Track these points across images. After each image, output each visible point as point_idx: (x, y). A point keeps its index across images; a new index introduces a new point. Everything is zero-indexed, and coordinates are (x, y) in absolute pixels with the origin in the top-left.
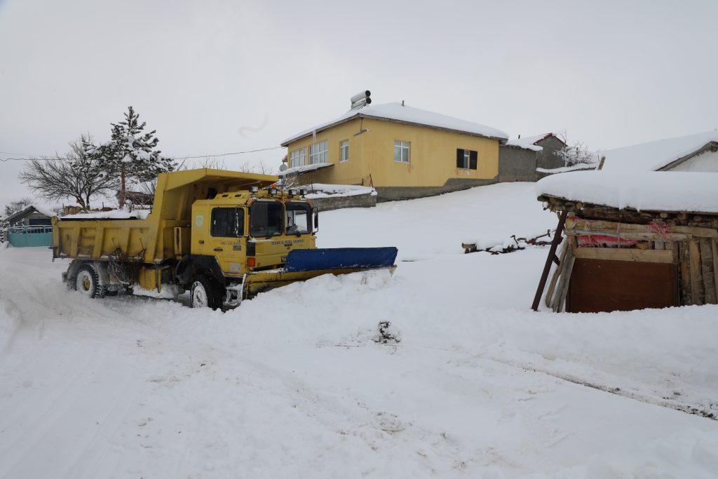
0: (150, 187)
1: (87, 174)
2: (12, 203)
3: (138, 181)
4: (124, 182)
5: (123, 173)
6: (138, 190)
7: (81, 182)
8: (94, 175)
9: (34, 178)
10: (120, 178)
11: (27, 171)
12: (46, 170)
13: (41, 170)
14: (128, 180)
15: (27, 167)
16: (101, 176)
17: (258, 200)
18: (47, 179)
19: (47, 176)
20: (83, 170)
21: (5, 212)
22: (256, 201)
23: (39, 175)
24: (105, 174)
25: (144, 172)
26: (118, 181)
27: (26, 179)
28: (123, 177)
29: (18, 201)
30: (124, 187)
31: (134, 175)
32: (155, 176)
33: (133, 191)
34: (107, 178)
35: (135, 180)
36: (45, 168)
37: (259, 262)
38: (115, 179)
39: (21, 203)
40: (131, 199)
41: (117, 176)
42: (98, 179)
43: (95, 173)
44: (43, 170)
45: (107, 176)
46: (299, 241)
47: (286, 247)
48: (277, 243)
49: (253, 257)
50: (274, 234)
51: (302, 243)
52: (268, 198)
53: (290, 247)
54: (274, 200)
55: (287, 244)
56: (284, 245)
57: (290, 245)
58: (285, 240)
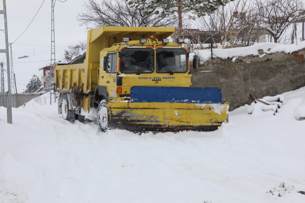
0: (208, 22)
1: (142, 12)
2: (69, 47)
3: (196, 16)
4: (180, 18)
5: (180, 8)
6: (195, 27)
7: (137, 20)
8: (150, 13)
9: (91, 19)
10: (176, 14)
11: (85, 12)
12: (102, 10)
13: (98, 10)
14: (185, 16)
15: (84, 7)
16: (157, 12)
17: (128, 47)
18: (103, 20)
19: (103, 16)
20: (139, 7)
21: (64, 57)
22: (126, 48)
23: (96, 16)
24: (160, 10)
25: (202, 5)
26: (175, 18)
27: (84, 21)
28: (180, 12)
29: (75, 45)
30: (180, 24)
31: (191, 9)
32: (215, 9)
33: (192, 28)
34: (163, 15)
35: (192, 15)
36: (101, 8)
37: (125, 90)
38: (171, 16)
39: (77, 47)
40: (190, 37)
41: (173, 12)
42: (153, 16)
43: (151, 10)
44: (99, 10)
45: (163, 13)
46: (169, 78)
47: (154, 81)
48: (145, 78)
49: (120, 86)
50: (145, 72)
51: (172, 80)
52: (140, 46)
53: (159, 82)
54: (145, 47)
55: (155, 79)
56: (152, 80)
57: (159, 80)
58: (153, 76)
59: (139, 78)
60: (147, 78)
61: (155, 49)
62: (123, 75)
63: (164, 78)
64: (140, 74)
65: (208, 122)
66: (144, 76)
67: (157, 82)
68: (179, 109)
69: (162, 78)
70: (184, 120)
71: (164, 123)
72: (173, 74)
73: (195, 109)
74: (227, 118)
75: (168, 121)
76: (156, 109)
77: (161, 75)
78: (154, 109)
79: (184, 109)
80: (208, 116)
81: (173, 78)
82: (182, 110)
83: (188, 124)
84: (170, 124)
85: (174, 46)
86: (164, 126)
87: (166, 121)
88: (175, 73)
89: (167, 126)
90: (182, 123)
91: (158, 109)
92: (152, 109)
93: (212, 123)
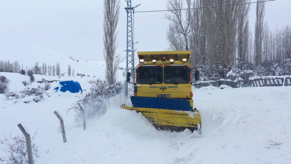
17: (144, 66)
46: (173, 87)
47: (161, 90)
48: (154, 87)
49: (136, 93)
50: (156, 83)
51: (176, 88)
52: (153, 65)
53: (165, 90)
54: (156, 65)
55: (162, 88)
56: (160, 88)
57: (165, 89)
58: (161, 86)
59: (150, 87)
60: (156, 87)
61: (163, 66)
62: (138, 85)
63: (169, 87)
64: (151, 84)
65: (186, 124)
66: (154, 86)
67: (164, 90)
68: (166, 113)
69: (167, 87)
70: (171, 122)
71: (158, 123)
72: (177, 85)
73: (176, 114)
74: (200, 122)
75: (161, 121)
76: (151, 112)
77: (167, 85)
78: (150, 112)
79: (169, 114)
80: (186, 120)
81: (176, 87)
82: (168, 114)
83: (174, 125)
84: (162, 124)
85: (180, 64)
86: (158, 125)
87: (159, 122)
88: (179, 83)
89: (160, 125)
90: (169, 123)
91: (153, 112)
92: (149, 112)
93: (190, 125)
